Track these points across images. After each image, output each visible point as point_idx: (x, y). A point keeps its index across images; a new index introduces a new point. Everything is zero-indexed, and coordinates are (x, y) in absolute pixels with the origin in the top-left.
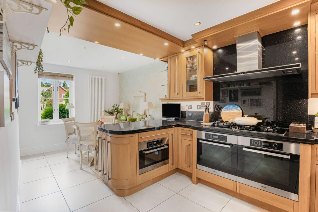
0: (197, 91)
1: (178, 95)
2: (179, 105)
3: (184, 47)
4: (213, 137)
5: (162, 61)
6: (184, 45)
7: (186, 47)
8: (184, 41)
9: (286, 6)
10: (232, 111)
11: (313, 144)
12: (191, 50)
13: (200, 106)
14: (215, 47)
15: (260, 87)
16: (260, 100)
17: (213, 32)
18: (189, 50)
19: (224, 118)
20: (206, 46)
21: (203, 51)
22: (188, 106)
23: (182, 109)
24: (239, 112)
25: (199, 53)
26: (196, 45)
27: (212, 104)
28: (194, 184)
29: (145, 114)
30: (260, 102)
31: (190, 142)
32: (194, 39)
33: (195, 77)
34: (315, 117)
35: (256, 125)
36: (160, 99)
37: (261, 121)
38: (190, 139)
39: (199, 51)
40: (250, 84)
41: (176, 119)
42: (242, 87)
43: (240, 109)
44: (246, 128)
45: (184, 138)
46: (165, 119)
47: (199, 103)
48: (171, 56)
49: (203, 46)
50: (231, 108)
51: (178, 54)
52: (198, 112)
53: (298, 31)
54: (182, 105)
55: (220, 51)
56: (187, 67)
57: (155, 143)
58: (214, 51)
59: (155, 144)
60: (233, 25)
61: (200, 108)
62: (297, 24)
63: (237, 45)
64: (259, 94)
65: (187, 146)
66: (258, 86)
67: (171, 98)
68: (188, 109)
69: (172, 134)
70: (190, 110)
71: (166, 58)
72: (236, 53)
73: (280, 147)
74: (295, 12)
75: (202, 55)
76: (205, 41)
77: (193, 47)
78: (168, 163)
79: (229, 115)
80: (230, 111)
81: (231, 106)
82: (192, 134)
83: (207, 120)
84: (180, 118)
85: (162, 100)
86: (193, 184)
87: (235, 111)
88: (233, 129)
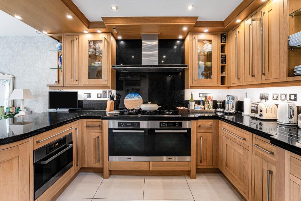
0: (102, 78)
1: (77, 82)
2: (76, 93)
3: (88, 28)
4: (126, 124)
5: (50, 36)
6: (89, 26)
7: (91, 28)
8: (90, 21)
9: (178, 22)
10: (134, 99)
11: (198, 120)
12: (96, 34)
13: (101, 94)
14: (120, 38)
15: (140, 79)
16: (140, 89)
17: (126, 22)
18: (94, 33)
19: (127, 106)
20: (112, 34)
21: (110, 38)
22: (86, 95)
23: (79, 98)
24: (140, 100)
25: (105, 39)
26: (103, 30)
27: (114, 92)
28: (107, 178)
29: (13, 106)
30: (140, 91)
31: (98, 134)
32: (104, 22)
33: (98, 64)
34: (189, 102)
35: (158, 110)
36: (47, 85)
37: (161, 106)
38: (98, 131)
39: (106, 38)
40: (133, 76)
41: (70, 110)
42: (126, 78)
43: (140, 97)
44: (151, 113)
45: (91, 130)
46: (53, 110)
47: (100, 91)
48: (67, 34)
49: (110, 33)
50: (133, 96)
51: (77, 34)
52: (99, 100)
53: (178, 42)
54: (79, 94)
55: (122, 42)
56: (89, 52)
57: (56, 144)
58: (117, 41)
59: (57, 146)
60: (145, 22)
61: (101, 97)
62: (181, 37)
63: (143, 42)
64: (139, 85)
65: (95, 138)
66: (139, 79)
67: (67, 85)
68: (86, 98)
69: (76, 129)
70: (89, 99)
71: (59, 35)
72: (141, 48)
73: (180, 124)
74: (185, 29)
75: (108, 42)
76: (114, 28)
77: (99, 31)
78: (72, 166)
79: (132, 103)
80: (133, 99)
81: (133, 95)
82: (100, 124)
83: (112, 108)
84: (77, 108)
85: (50, 87)
86: (105, 179)
87: (137, 99)
88: (139, 115)
